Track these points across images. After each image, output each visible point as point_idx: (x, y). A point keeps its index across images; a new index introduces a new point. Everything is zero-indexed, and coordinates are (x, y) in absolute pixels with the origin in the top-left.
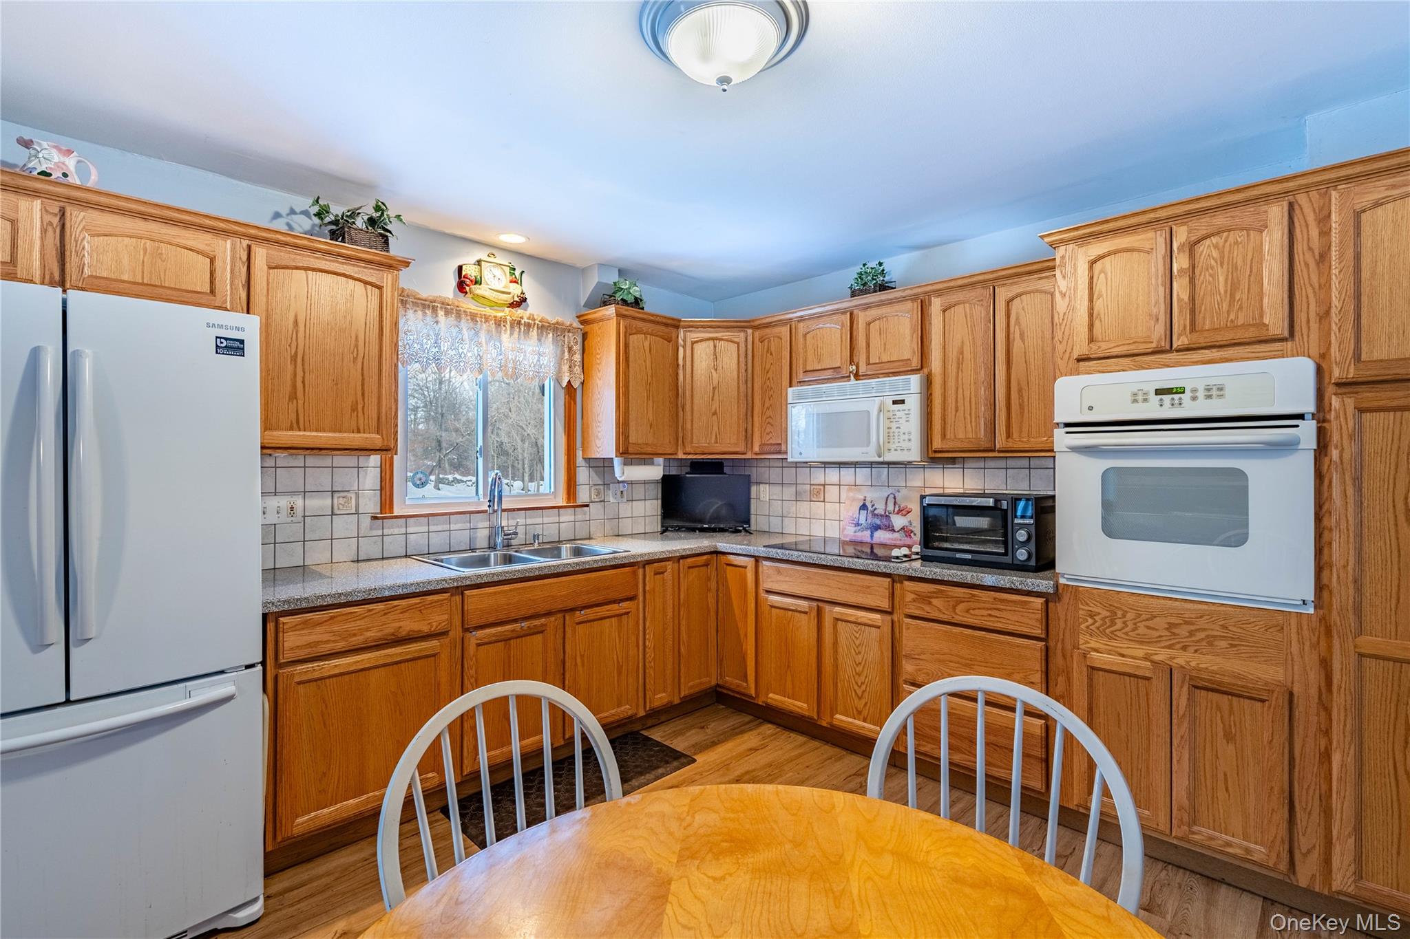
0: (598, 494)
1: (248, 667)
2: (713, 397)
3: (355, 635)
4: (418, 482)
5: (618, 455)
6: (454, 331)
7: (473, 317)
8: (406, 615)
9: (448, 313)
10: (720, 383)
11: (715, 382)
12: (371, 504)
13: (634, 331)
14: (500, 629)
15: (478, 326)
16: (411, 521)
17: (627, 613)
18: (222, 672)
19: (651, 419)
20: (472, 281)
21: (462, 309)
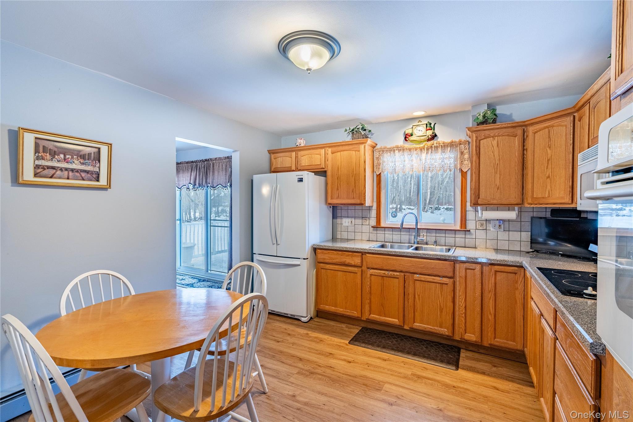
0: (482, 225)
1: (304, 259)
2: (547, 166)
3: (334, 259)
4: (393, 216)
5: (472, 205)
6: (402, 157)
7: (410, 150)
8: (347, 257)
9: (399, 151)
10: (553, 157)
11: (549, 156)
12: (373, 222)
13: (483, 137)
14: (379, 271)
15: (412, 153)
16: (386, 229)
17: (447, 284)
18: (300, 259)
19: (498, 184)
20: (409, 136)
21: (405, 148)
